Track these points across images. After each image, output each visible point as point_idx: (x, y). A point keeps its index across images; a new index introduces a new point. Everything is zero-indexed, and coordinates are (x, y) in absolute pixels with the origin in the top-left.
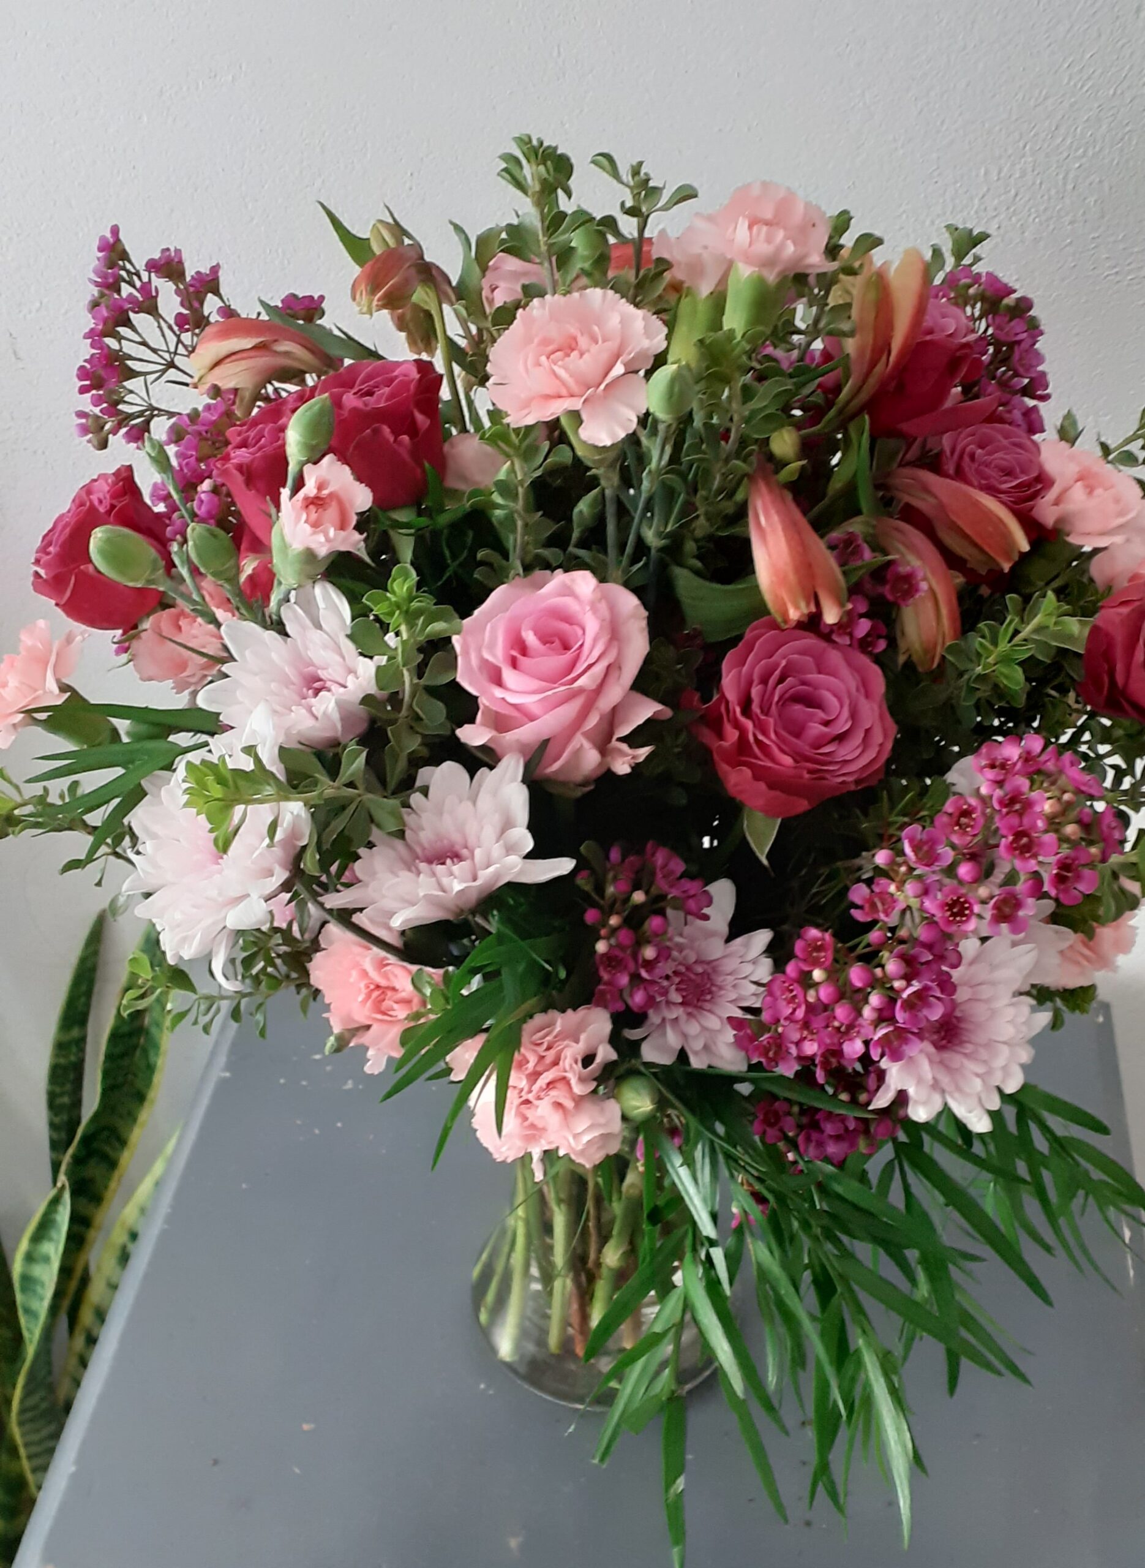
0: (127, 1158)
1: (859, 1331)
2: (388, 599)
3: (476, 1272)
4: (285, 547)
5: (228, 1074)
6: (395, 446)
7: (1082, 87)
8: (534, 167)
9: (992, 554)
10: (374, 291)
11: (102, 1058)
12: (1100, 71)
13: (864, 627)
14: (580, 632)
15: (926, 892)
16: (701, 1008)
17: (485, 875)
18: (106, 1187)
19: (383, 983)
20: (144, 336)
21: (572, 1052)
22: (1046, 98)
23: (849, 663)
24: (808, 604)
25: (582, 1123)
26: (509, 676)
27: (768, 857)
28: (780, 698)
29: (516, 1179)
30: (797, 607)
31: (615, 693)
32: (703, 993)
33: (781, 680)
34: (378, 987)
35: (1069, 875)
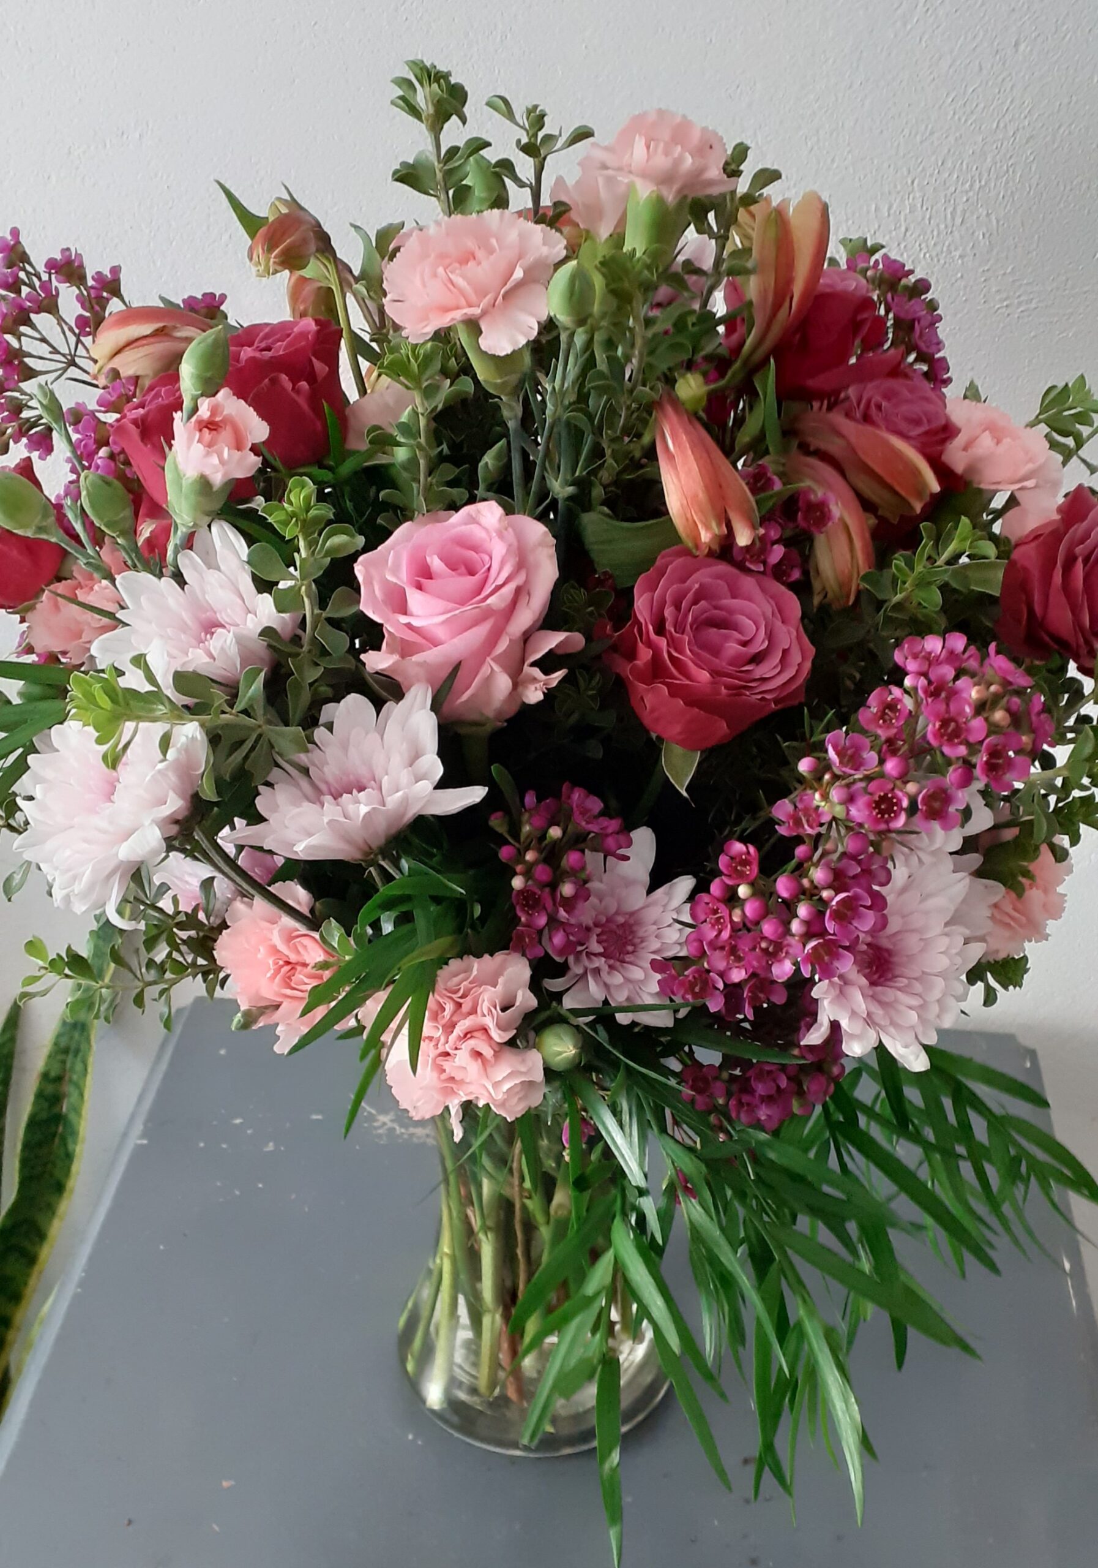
0: (46, 1253)
1: (800, 1302)
2: (284, 508)
3: (402, 1321)
4: (179, 477)
5: (145, 1142)
6: (294, 395)
7: (966, 121)
8: (427, 89)
9: (903, 493)
10: (270, 250)
11: (19, 1146)
12: (982, 105)
13: (778, 552)
14: (487, 558)
15: (851, 799)
16: (623, 961)
17: (393, 800)
18: (26, 1284)
19: (293, 958)
20: (44, 333)
21: (488, 996)
22: (932, 133)
23: (763, 590)
24: (719, 525)
25: (502, 1071)
26: (415, 599)
27: (686, 790)
28: (695, 620)
29: (441, 1211)
30: (708, 528)
31: (526, 616)
32: (625, 944)
33: (695, 602)
34: (288, 963)
35: (1001, 761)
